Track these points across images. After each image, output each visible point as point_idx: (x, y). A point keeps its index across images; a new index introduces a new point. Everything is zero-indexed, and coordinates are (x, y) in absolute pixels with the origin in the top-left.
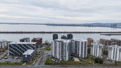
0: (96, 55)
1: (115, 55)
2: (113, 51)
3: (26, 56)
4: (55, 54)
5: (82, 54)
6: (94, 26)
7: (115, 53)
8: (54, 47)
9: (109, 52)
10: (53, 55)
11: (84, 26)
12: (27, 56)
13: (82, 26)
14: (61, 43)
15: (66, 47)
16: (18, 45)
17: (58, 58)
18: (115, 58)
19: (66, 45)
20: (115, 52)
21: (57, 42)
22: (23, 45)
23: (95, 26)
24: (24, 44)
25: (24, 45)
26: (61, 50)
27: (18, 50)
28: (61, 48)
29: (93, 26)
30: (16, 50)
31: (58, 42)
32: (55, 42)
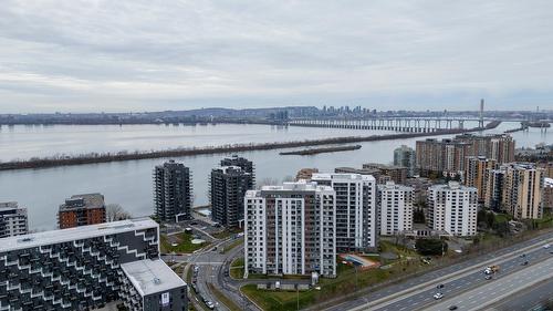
0: (392, 228)
1: (457, 215)
2: (449, 204)
3: (165, 300)
4: (271, 255)
5: (366, 236)
6: (209, 122)
7: (457, 208)
8: (264, 225)
9: (438, 208)
10: (258, 263)
11: (167, 123)
12: (171, 299)
13: (158, 123)
14: (306, 202)
15: (331, 213)
16: (55, 247)
17: (290, 273)
18: (456, 226)
19: (331, 208)
20: (457, 205)
21: (284, 200)
22: (88, 242)
23: (215, 122)
24: (95, 239)
25: (96, 243)
26: (306, 234)
27: (56, 285)
28: (306, 223)
29: (204, 122)
30: (40, 284)
31: (290, 200)
32: (268, 202)
